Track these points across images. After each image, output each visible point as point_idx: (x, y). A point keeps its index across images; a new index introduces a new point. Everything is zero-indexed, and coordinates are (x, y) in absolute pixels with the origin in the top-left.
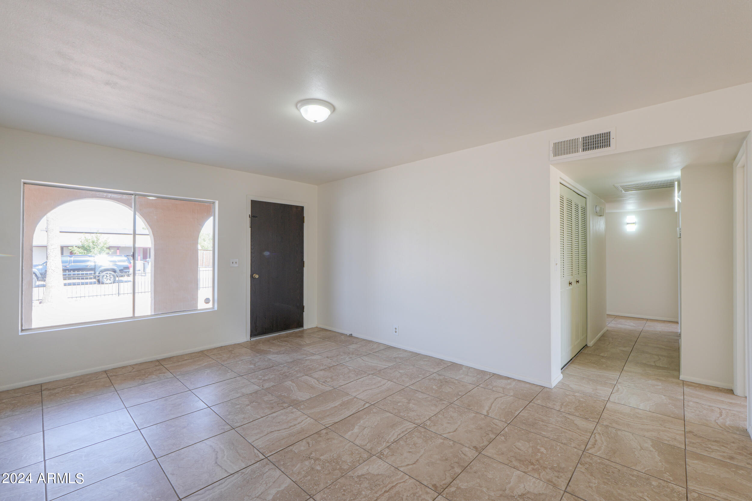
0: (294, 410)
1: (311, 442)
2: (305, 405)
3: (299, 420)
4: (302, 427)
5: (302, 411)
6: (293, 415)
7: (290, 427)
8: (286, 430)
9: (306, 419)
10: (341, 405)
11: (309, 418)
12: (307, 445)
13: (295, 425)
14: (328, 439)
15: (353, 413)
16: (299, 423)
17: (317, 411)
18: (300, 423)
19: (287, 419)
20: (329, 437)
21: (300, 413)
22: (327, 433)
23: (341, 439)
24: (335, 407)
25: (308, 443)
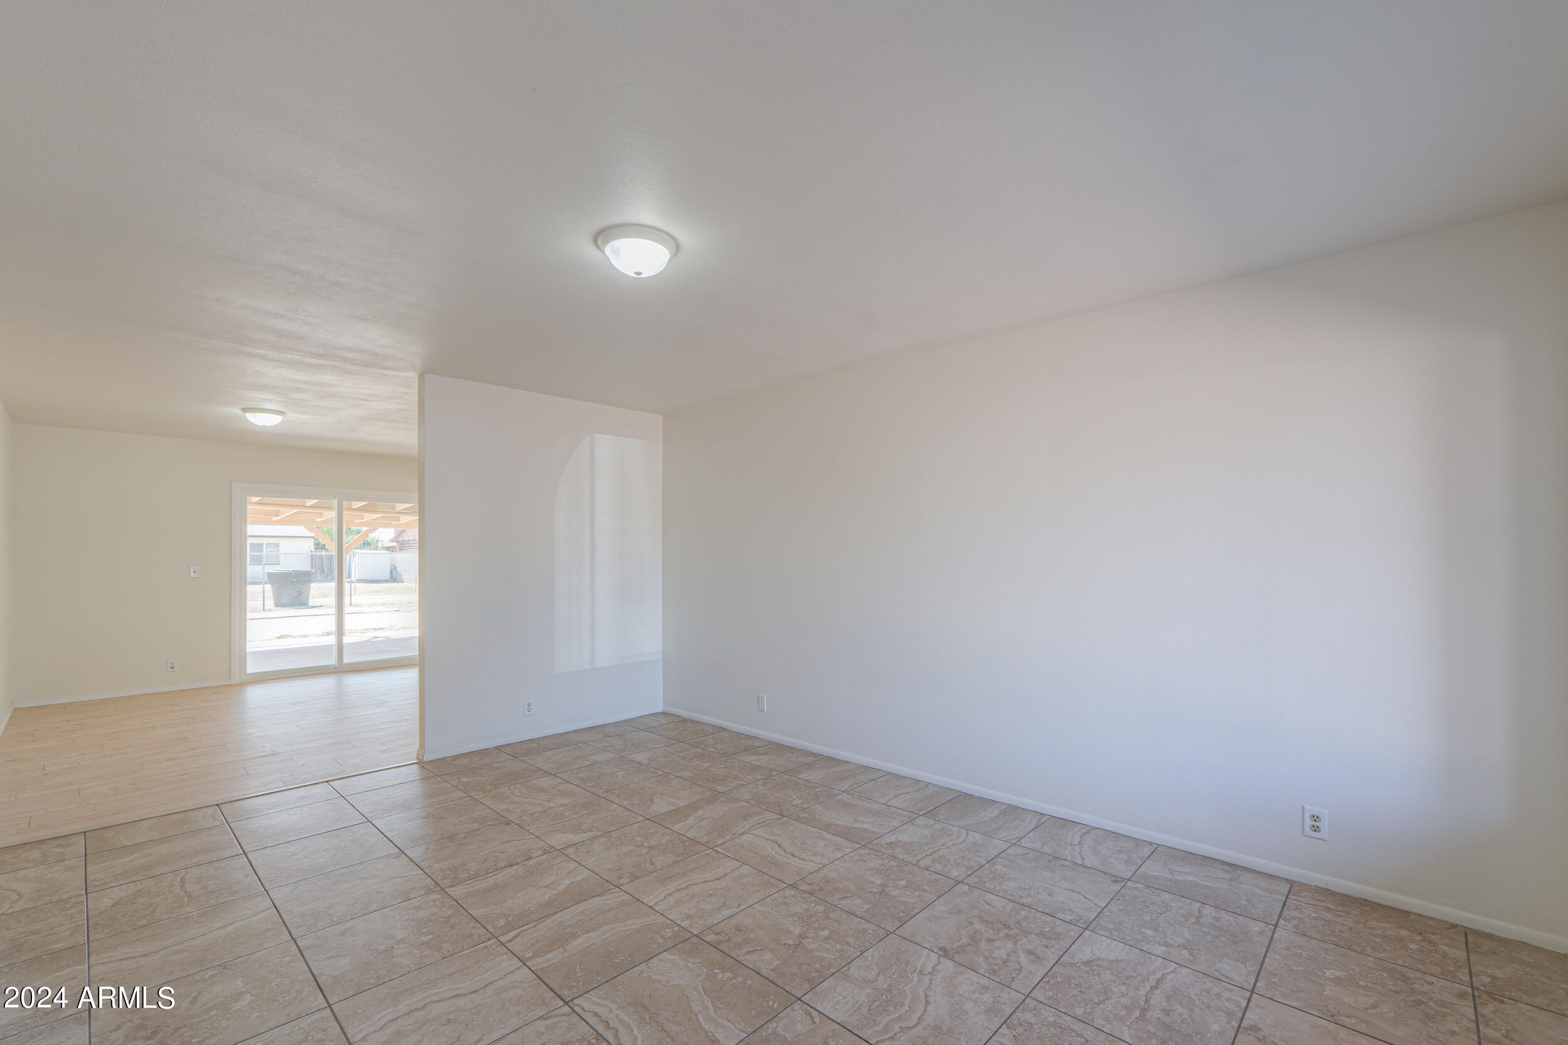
0: (685, 922)
1: (648, 865)
2: (663, 937)
3: (672, 900)
4: (665, 887)
5: (669, 922)
6: (686, 911)
7: (686, 887)
8: (692, 883)
9: (658, 902)
10: (574, 936)
11: (651, 904)
12: (653, 862)
13: (678, 890)
14: (619, 870)
15: (553, 917)
16: (671, 894)
17: (634, 920)
18: (668, 895)
19: (698, 902)
20: (618, 872)
21: (672, 917)
22: (620, 878)
23: (597, 870)
24: (587, 932)
25: (652, 864)
